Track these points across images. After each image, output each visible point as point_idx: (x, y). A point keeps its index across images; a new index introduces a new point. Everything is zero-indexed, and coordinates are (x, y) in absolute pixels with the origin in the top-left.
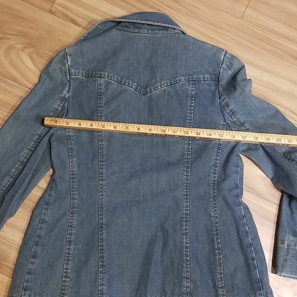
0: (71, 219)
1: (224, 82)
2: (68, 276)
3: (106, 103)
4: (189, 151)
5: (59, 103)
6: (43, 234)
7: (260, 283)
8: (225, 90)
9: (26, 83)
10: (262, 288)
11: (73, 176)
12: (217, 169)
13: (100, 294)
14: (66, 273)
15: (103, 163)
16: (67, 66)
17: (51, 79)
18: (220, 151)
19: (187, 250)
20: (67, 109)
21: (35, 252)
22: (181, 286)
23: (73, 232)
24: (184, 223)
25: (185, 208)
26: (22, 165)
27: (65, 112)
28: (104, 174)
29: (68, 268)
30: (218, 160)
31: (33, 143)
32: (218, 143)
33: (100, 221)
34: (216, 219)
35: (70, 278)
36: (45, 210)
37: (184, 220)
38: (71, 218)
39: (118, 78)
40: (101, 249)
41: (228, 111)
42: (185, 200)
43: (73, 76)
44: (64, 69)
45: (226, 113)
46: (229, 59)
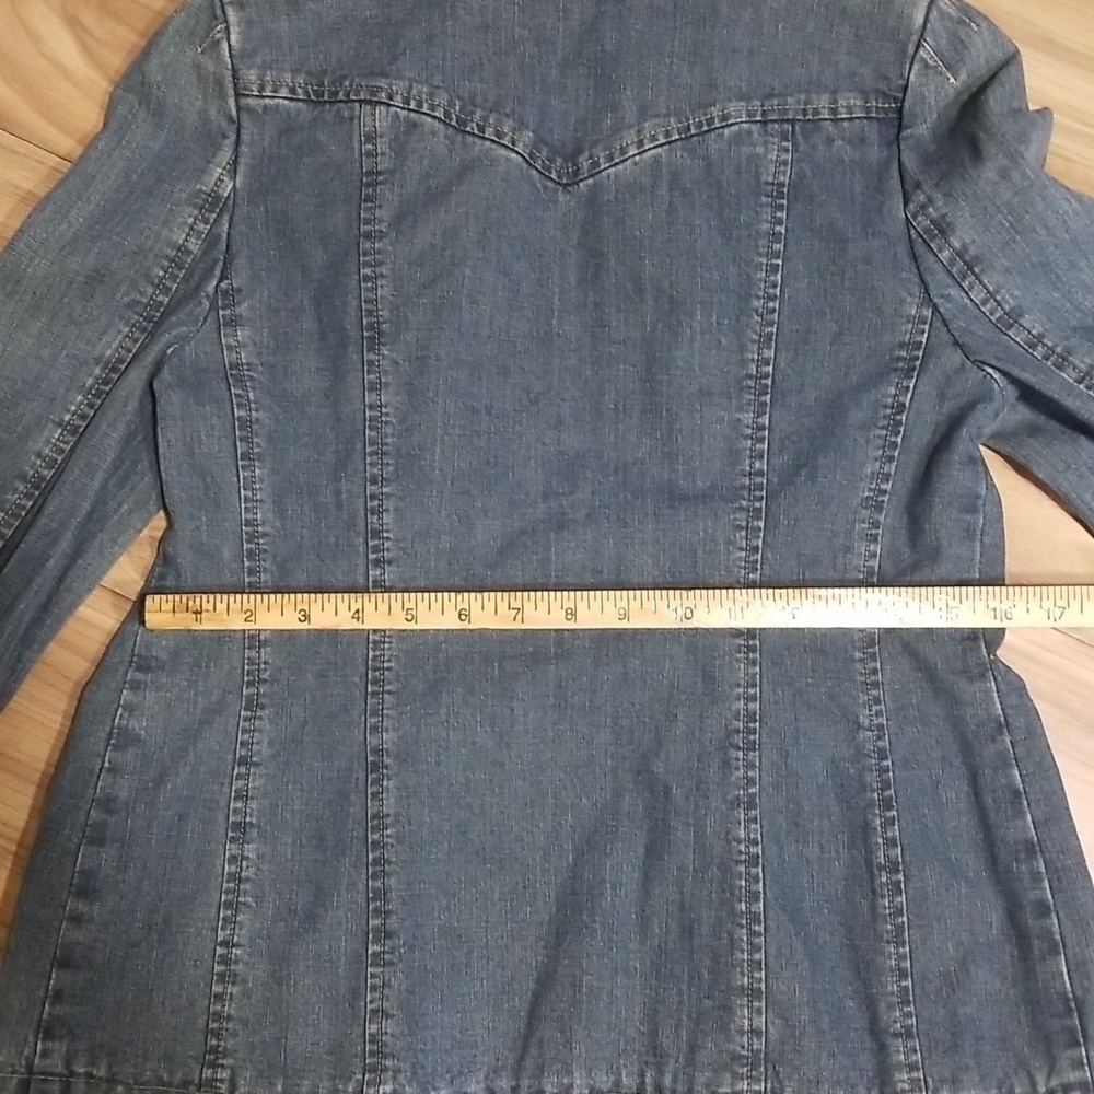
0: (245, 731)
1: (922, 129)
2: (235, 975)
3: (398, 220)
4: (762, 440)
5: (191, 220)
6: (124, 795)
7: (1076, 1014)
8: (928, 161)
9: (50, 132)
10: (1084, 1037)
11: (253, 546)
12: (882, 518)
13: (372, 1054)
14: (224, 960)
15: (385, 490)
16: (227, 54)
17: (158, 112)
18: (899, 439)
19: (753, 870)
20: (227, 246)
21: (88, 874)
22: (724, 1029)
23: (257, 784)
24: (741, 754)
25: (741, 690)
26: (37, 493)
27: (216, 261)
28: (388, 538)
29: (236, 939)
30: (887, 477)
31: (80, 398)
32: (890, 401)
33: (373, 740)
34: (880, 738)
35: (245, 981)
36: (131, 689)
37: (738, 739)
38: (247, 724)
39: (451, 104)
40: (374, 859)
41: (945, 255)
42: (742, 655)
43: (251, 101)
44: (211, 68)
45: (937, 267)
46: (949, 24)
